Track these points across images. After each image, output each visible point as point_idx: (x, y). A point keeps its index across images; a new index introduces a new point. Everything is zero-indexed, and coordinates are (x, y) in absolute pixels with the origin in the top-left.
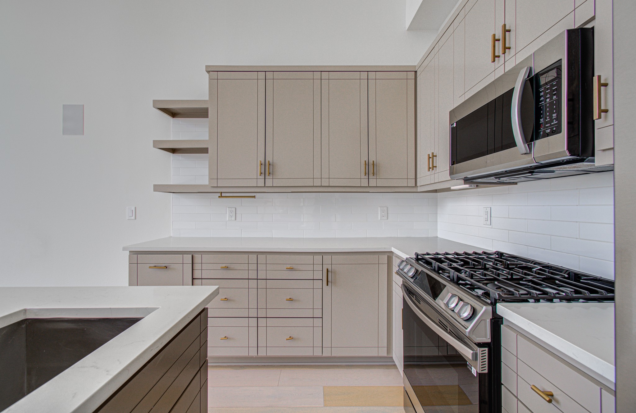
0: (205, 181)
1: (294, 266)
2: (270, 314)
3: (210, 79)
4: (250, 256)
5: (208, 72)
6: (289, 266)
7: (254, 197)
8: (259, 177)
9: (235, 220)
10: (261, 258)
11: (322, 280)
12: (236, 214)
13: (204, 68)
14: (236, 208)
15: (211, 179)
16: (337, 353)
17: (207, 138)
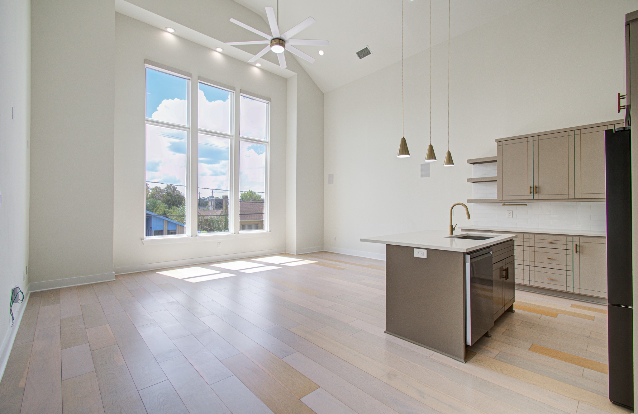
0: (495, 197)
1: (553, 242)
2: (537, 264)
3: (498, 146)
4: (525, 235)
5: (497, 142)
6: (550, 241)
7: (526, 205)
8: (529, 194)
9: (512, 217)
10: (531, 236)
11: (573, 250)
12: (512, 214)
13: (495, 140)
14: (512, 211)
15: (498, 196)
16: (582, 292)
17: (496, 175)
